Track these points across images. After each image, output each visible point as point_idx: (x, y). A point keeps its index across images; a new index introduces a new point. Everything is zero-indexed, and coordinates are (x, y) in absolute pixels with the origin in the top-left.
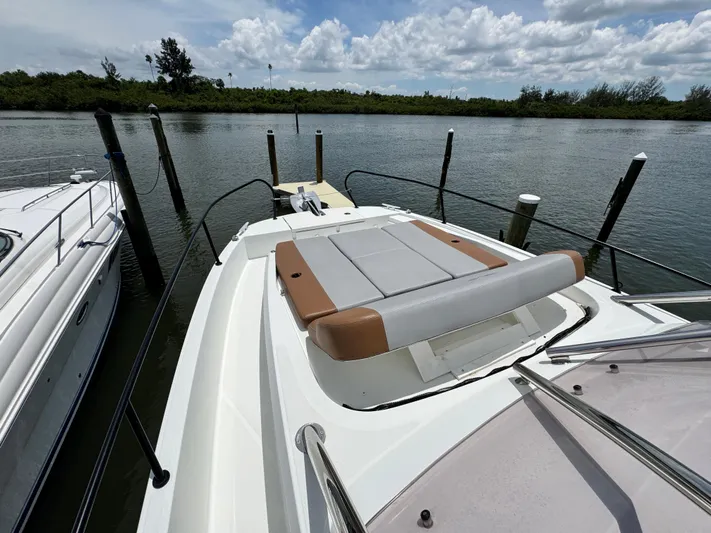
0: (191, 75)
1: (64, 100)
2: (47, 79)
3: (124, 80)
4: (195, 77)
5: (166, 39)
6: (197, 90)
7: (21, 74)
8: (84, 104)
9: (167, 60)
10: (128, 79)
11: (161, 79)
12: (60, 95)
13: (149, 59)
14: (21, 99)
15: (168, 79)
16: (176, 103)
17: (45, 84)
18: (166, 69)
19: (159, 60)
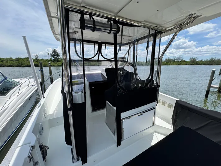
0: (59, 58)
1: (22, 64)
2: (18, 59)
3: (40, 59)
4: (60, 58)
5: (54, 49)
6: (61, 61)
7: (11, 58)
8: (27, 65)
9: (53, 54)
10: (41, 59)
11: (51, 59)
12: (21, 63)
13: (48, 54)
14: (9, 64)
15: (53, 58)
16: (54, 64)
17: (17, 61)
18: (52, 56)
19: (51, 54)
